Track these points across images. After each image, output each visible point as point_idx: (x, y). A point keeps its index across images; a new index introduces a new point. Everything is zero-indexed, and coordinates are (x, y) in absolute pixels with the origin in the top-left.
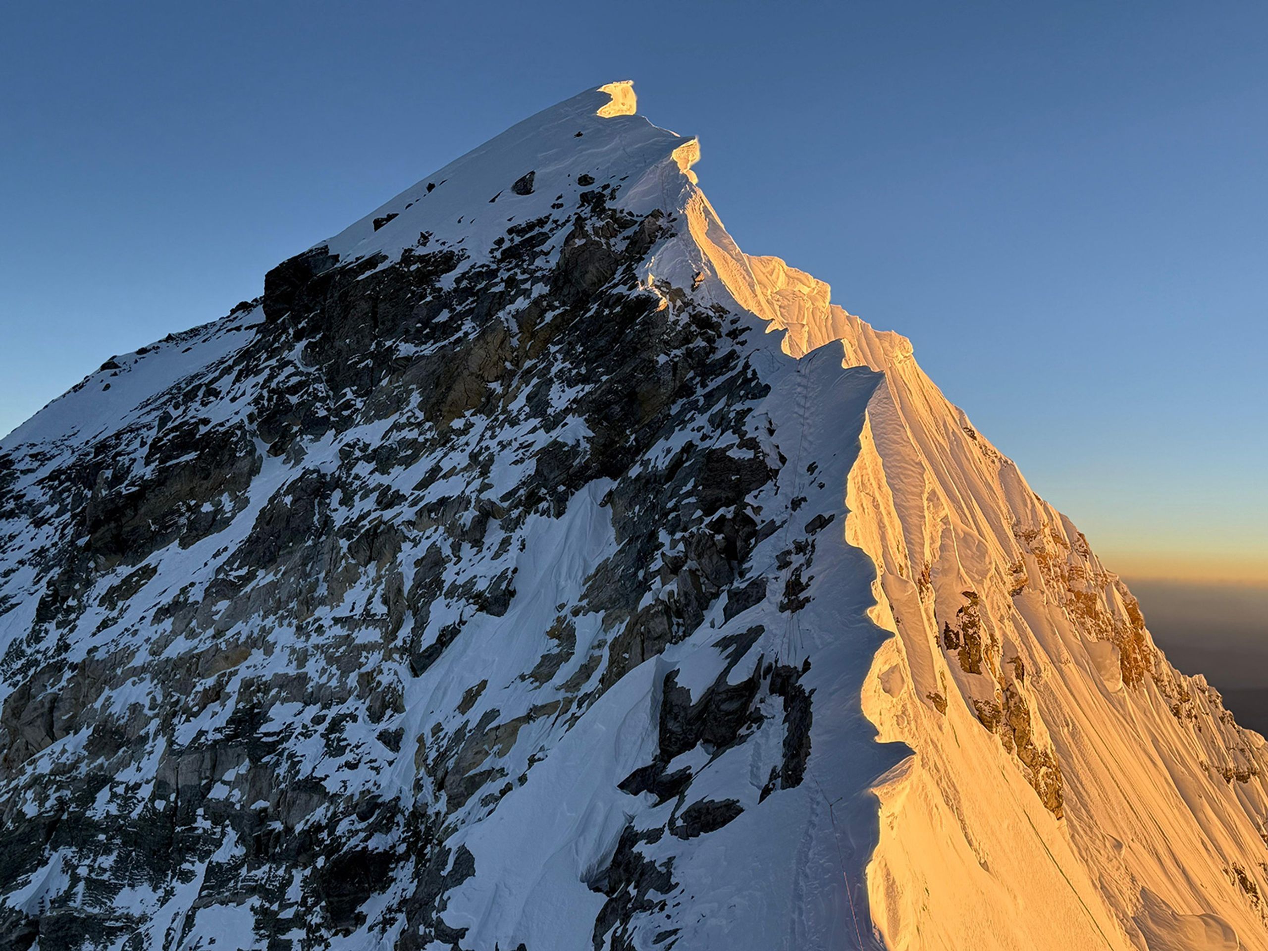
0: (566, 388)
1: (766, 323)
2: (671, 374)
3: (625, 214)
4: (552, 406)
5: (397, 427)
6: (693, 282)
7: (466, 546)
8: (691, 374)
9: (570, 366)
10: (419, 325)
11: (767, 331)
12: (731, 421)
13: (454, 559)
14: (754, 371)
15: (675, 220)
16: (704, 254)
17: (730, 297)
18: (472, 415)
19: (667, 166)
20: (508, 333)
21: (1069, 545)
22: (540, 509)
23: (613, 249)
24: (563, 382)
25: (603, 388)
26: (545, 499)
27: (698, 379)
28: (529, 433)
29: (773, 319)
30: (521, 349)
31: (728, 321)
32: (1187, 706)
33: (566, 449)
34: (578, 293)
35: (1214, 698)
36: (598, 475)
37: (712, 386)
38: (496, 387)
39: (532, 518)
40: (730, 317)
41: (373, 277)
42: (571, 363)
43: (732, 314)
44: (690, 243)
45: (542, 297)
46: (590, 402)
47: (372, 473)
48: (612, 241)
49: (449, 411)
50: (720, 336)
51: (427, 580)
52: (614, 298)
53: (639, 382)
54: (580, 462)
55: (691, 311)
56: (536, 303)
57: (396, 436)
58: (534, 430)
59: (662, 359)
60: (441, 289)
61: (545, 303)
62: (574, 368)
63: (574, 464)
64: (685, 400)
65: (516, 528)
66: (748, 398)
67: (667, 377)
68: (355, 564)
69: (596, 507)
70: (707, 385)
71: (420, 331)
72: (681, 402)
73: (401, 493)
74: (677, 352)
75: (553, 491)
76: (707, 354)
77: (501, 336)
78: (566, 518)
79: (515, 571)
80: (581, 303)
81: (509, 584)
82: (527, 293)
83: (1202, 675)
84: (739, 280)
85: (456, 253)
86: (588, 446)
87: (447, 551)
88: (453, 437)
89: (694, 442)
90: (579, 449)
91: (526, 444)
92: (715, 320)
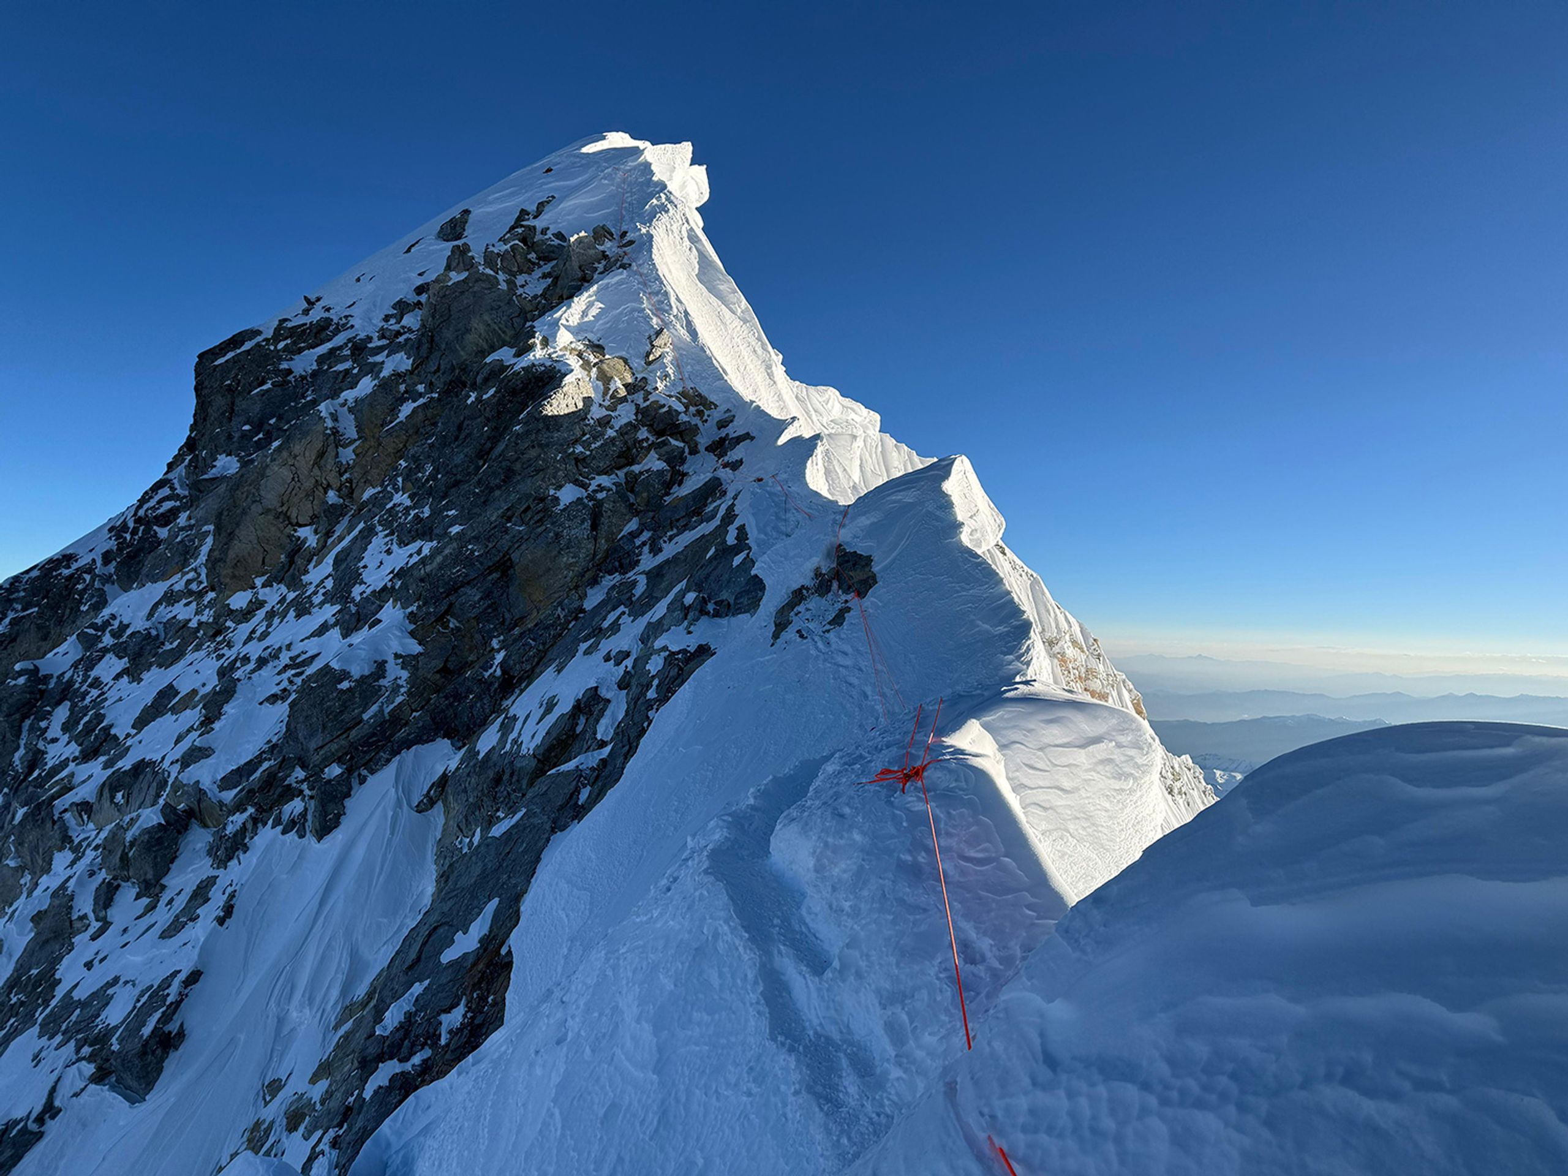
0: (395, 547)
1: (781, 425)
2: (587, 524)
3: (549, 235)
4: (362, 582)
5: (170, 598)
6: (648, 348)
7: (128, 893)
8: (633, 525)
9: (408, 503)
10: (247, 427)
11: (781, 441)
12: (648, 686)
13: (96, 925)
14: (742, 529)
15: (631, 243)
16: (678, 300)
17: (717, 376)
18: (264, 586)
19: (634, 168)
20: (336, 438)
21: (1085, 649)
22: (285, 817)
23: (520, 291)
24: (392, 533)
25: (447, 551)
26: (301, 792)
27: (646, 535)
28: (312, 635)
29: (794, 419)
30: (357, 469)
31: (712, 423)
32: (1178, 784)
33: (345, 685)
34: (453, 369)
35: (1197, 774)
36: (423, 737)
37: (669, 550)
38: (308, 535)
39: (267, 834)
40: (717, 415)
41: (234, 360)
42: (411, 497)
43: (722, 408)
44: (653, 283)
45: (397, 376)
46: (422, 580)
47: (117, 677)
48: (520, 280)
49: (234, 577)
50: (694, 451)
51: (34, 972)
52: (485, 372)
53: (520, 540)
54: (381, 710)
55: (640, 401)
56: (385, 386)
57: (165, 613)
58: (323, 629)
59: (568, 494)
60: (289, 372)
61: (402, 388)
62: (414, 507)
63: (365, 717)
64: (617, 577)
65: (230, 858)
66: (703, 612)
67: (580, 531)
68: (16, 869)
69: (407, 813)
70: (660, 550)
71: (245, 436)
72: (609, 581)
73: (113, 732)
74: (605, 480)
75: (314, 776)
76: (668, 486)
77: (318, 445)
78: (338, 837)
79: (194, 977)
80: (455, 387)
81: (166, 1019)
82: (374, 369)
83: (1188, 756)
84: (744, 353)
85: (335, 321)
86: (405, 674)
87: (85, 905)
88: (229, 623)
89: (604, 693)
90: (383, 682)
91: (304, 657)
92: (683, 418)
